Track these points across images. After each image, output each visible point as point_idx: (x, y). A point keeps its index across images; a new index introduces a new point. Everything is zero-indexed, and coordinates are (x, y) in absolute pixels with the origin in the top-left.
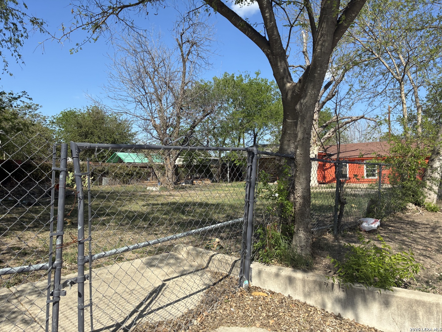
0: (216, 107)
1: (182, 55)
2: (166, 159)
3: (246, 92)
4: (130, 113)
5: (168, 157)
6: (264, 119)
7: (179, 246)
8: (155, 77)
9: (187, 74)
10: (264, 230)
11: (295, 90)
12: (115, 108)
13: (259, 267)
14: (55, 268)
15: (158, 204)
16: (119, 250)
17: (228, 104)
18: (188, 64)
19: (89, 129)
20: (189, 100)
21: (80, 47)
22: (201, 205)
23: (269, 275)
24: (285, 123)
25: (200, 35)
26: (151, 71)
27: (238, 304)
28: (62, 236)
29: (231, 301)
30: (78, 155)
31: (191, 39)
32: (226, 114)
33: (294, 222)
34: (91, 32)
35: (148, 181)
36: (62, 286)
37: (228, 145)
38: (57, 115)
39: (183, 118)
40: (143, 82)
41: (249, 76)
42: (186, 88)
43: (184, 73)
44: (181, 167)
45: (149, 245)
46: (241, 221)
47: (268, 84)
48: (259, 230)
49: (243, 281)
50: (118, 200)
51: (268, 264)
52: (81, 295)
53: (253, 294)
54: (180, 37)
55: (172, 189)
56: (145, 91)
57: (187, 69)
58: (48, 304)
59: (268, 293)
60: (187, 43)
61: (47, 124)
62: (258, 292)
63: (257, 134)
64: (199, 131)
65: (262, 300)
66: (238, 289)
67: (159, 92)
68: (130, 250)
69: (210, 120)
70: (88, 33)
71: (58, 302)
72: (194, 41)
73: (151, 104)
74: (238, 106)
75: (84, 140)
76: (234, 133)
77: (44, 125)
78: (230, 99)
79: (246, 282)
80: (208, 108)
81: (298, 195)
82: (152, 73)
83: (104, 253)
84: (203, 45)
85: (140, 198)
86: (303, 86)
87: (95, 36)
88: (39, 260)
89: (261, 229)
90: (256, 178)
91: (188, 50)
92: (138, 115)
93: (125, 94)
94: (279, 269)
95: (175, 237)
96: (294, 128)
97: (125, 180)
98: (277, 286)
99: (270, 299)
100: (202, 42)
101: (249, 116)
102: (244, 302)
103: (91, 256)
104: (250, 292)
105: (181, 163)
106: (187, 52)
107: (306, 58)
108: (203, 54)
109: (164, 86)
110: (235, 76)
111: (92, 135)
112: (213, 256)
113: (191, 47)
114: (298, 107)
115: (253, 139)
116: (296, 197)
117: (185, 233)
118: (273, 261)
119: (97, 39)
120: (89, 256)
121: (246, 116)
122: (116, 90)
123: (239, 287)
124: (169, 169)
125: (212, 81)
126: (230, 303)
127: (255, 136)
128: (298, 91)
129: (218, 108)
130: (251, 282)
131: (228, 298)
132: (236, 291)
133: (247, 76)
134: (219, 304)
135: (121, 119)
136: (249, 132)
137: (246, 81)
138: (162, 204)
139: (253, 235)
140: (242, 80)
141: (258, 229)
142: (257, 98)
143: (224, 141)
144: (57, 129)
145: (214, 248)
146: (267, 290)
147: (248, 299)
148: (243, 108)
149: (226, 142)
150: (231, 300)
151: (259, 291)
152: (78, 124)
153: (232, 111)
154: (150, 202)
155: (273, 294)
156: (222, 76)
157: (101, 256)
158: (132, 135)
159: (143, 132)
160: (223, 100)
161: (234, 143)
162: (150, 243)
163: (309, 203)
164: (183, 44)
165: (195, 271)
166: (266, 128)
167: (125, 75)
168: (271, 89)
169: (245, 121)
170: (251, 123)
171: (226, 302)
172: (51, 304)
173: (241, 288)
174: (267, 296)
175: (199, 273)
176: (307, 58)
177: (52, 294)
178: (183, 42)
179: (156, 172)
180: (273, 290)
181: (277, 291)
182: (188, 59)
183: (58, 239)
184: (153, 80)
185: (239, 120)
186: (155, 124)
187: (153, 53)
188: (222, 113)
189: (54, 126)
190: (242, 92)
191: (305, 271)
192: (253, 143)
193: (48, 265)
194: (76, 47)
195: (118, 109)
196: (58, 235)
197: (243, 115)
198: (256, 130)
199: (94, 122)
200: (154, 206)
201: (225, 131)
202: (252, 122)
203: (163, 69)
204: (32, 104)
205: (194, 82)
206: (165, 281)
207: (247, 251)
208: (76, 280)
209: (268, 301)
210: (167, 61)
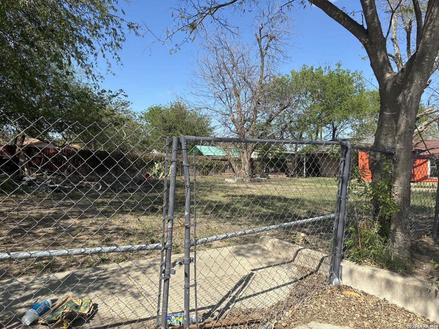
0: (294, 100)
1: (261, 50)
2: (243, 153)
3: (326, 84)
4: (210, 108)
5: (245, 150)
6: (345, 112)
7: (264, 237)
8: (234, 72)
9: (265, 69)
10: (356, 227)
11: (396, 80)
12: (197, 104)
13: (351, 266)
14: (166, 249)
15: (236, 196)
16: (219, 237)
17: (306, 97)
18: (266, 58)
19: (172, 123)
20: (266, 94)
21: (178, 47)
22: (279, 199)
23: (362, 275)
24: (382, 115)
25: (279, 29)
26: (230, 67)
27: (329, 302)
28: (173, 220)
29: (322, 298)
30: (186, 147)
31: (269, 33)
32: (304, 107)
33: (390, 222)
34: (189, 33)
35: (225, 174)
36: (172, 266)
37: (305, 139)
38: (145, 111)
39: (260, 112)
40: (223, 78)
41: (329, 67)
42: (263, 82)
43: (262, 68)
44: (256, 161)
45: (245, 234)
46: (333, 217)
47: (351, 75)
48: (351, 228)
49: (333, 279)
50: (200, 190)
51: (360, 263)
52: (187, 275)
53: (343, 293)
54: (259, 32)
55: (248, 181)
56: (225, 86)
57: (265, 63)
58: (161, 280)
59: (361, 293)
60: (266, 38)
61: (136, 119)
62: (349, 291)
63: (336, 128)
64: (275, 125)
65: (354, 300)
66: (328, 286)
67: (237, 87)
68: (229, 238)
69: (287, 113)
70: (186, 34)
71: (168, 279)
72: (273, 35)
73: (230, 99)
74: (317, 99)
75: (168, 134)
76: (312, 127)
77: (134, 119)
78: (308, 92)
79: (337, 280)
80: (285, 102)
81: (396, 193)
82: (231, 69)
83: (206, 239)
84: (282, 39)
85: (220, 189)
86: (407, 75)
87: (192, 36)
88: (140, 241)
89: (353, 226)
90: (349, 174)
91: (266, 44)
92: (218, 110)
93: (206, 90)
94: (374, 270)
95: (268, 228)
96: (392, 121)
97: (204, 171)
98: (370, 287)
99: (363, 300)
100: (281, 36)
101: (328, 108)
102: (334, 300)
103: (196, 241)
104: (340, 290)
105: (257, 157)
106: (266, 46)
107: (395, 46)
108: (281, 48)
109: (243, 81)
110: (314, 68)
111: (175, 129)
112: (300, 250)
113: (269, 41)
114: (400, 98)
115: (332, 132)
116: (394, 195)
117: (278, 226)
118: (365, 261)
119: (194, 39)
120: (194, 241)
121: (325, 109)
122: (198, 86)
123: (329, 285)
124: (246, 163)
125: (290, 75)
126: (320, 299)
127: (335, 130)
128: (400, 82)
129: (295, 101)
130: (342, 280)
131: (319, 294)
132: (326, 288)
133: (327, 68)
134: (309, 299)
135: (201, 113)
136: (328, 126)
137: (326, 73)
138: (241, 196)
139: (344, 232)
140: (322, 72)
141: (350, 226)
142: (337, 90)
143: (301, 135)
144: (145, 124)
145: (299, 242)
146: (359, 290)
147: (339, 298)
148: (322, 101)
149: (303, 136)
150: (321, 296)
151: (351, 291)
152: (163, 118)
153: (310, 104)
154: (229, 193)
155: (367, 295)
156: (300, 69)
157: (204, 241)
158: (210, 130)
159: (222, 126)
160: (300, 93)
161: (312, 136)
162: (246, 232)
163: (408, 203)
164: (261, 39)
165: (281, 264)
166: (347, 122)
167: (207, 72)
168: (353, 81)
169: (324, 114)
170: (331, 117)
171: (316, 298)
172: (163, 280)
173: (331, 285)
174: (360, 296)
175: (285, 266)
176: (397, 45)
177: (164, 272)
178: (262, 37)
179: (233, 165)
180: (366, 291)
181: (370, 292)
182: (266, 53)
183: (169, 223)
184: (232, 75)
185: (317, 113)
186: (234, 119)
187: (233, 49)
188: (300, 106)
189: (142, 121)
190: (321, 85)
191: (403, 275)
192: (332, 137)
193: (161, 245)
194: (175, 48)
195: (200, 104)
196: (170, 219)
197: (322, 108)
198: (336, 123)
199: (177, 117)
200: (234, 198)
201: (303, 124)
202: (331, 115)
203: (243, 64)
204: (124, 101)
205: (272, 76)
206: (253, 270)
207: (338, 248)
208: (183, 262)
209: (361, 302)
210: (246, 56)
